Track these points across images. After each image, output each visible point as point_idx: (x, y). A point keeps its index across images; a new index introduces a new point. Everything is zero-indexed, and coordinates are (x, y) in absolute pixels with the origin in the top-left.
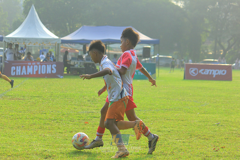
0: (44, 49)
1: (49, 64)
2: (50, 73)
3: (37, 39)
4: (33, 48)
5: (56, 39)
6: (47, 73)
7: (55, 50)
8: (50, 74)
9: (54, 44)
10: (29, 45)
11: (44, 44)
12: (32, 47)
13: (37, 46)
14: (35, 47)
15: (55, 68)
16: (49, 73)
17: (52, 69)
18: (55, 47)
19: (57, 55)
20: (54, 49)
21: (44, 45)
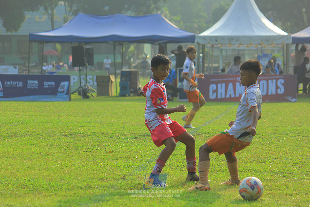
0: (265, 53)
1: (272, 79)
2: (274, 93)
3: (251, 38)
4: (246, 52)
5: (283, 37)
6: (270, 93)
7: (283, 55)
8: (274, 95)
9: (281, 46)
10: (240, 48)
11: (263, 45)
12: (244, 50)
13: (253, 48)
14: (250, 50)
15: (283, 84)
16: (272, 93)
17: (277, 88)
18: (283, 50)
19: (286, 64)
20: (281, 54)
21: (264, 47)
